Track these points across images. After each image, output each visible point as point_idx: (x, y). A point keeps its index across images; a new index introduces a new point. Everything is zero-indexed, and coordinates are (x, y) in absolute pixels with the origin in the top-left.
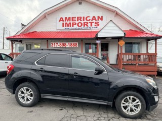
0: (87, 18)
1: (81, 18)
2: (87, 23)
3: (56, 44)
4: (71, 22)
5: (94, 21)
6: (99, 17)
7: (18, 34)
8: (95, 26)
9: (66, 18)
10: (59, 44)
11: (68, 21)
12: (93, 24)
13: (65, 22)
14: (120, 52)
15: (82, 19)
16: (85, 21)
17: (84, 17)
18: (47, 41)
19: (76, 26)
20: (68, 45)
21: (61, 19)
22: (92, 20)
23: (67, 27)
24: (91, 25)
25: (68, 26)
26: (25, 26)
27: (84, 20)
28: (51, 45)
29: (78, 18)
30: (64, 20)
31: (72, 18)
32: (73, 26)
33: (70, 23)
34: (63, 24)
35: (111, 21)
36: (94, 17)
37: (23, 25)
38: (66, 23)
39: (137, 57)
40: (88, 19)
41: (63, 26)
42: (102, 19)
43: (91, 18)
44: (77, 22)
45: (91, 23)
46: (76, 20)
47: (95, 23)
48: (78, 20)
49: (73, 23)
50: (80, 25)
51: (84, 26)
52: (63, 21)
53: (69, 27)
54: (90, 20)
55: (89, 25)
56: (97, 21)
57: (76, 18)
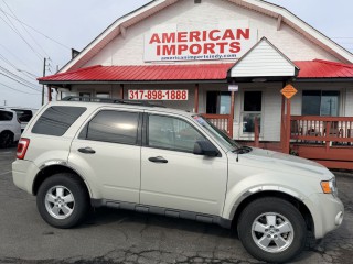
0: (211, 33)
1: (198, 33)
2: (213, 45)
4: (177, 44)
5: (229, 40)
6: (239, 31)
7: (64, 71)
8: (231, 51)
9: (165, 35)
10: (146, 93)
11: (169, 41)
12: (227, 48)
13: (162, 45)
14: (286, 113)
15: (201, 37)
16: (208, 41)
17: (205, 33)
18: (122, 86)
19: (186, 53)
20: (165, 95)
21: (155, 38)
22: (224, 38)
23: (167, 56)
24: (222, 51)
25: (169, 53)
26: (79, 53)
27: (204, 39)
28: (130, 95)
29: (191, 33)
30: (161, 38)
31: (179, 34)
32: (180, 53)
33: (173, 47)
34: (158, 48)
35: (263, 39)
36: (229, 31)
37: (74, 51)
38: (165, 47)
39: (329, 125)
40: (215, 36)
41: (158, 53)
42: (247, 36)
43: (221, 34)
44: (189, 44)
45: (222, 45)
46: (188, 38)
47: (232, 45)
48: (191, 40)
49: (180, 46)
50: (195, 49)
51: (205, 52)
52: (159, 42)
53: (172, 56)
54: (218, 38)
55: (217, 49)
56: (236, 40)
57: (188, 35)
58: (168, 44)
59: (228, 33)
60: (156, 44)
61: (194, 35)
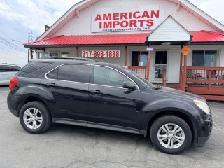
0: (135, 14)
1: (126, 14)
2: (136, 22)
3: (89, 53)
4: (112, 21)
5: (146, 18)
6: (153, 13)
7: (40, 39)
8: (148, 25)
9: (105, 15)
10: (93, 52)
11: (107, 19)
12: (145, 23)
13: (103, 21)
14: (183, 65)
15: (128, 16)
16: (133, 19)
17: (130, 14)
18: (78, 48)
19: (118, 27)
20: (105, 54)
21: (98, 17)
22: (143, 17)
24: (141, 25)
25: (107, 27)
26: (49, 28)
27: (130, 17)
28: (83, 54)
29: (122, 14)
30: (102, 17)
31: (114, 14)
32: (114, 27)
33: (110, 23)
34: (101, 23)
35: (170, 16)
36: (146, 12)
37: (46, 26)
38: (105, 23)
39: (211, 72)
40: (137, 15)
41: (101, 27)
42: (157, 16)
43: (141, 15)
44: (120, 21)
45: (142, 22)
46: (120, 17)
47: (148, 21)
48: (122, 18)
49: (114, 23)
50: (124, 24)
51: (131, 26)
52: (101, 19)
53: (109, 28)
54: (139, 17)
55: (138, 24)
56: (151, 18)
57: (120, 15)
58: (107, 21)
59: (146, 14)
60: (99, 21)
61: (124, 15)
